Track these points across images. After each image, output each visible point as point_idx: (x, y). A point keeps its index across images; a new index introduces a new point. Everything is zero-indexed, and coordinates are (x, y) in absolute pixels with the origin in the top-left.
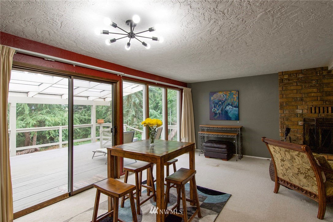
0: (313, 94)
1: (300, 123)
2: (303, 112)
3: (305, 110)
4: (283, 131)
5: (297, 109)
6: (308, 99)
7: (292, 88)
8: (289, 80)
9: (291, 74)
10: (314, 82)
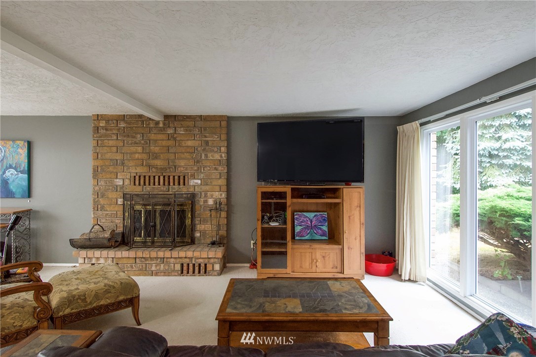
0: (137, 156)
1: (120, 201)
2: (123, 184)
3: (127, 180)
4: (96, 214)
5: (117, 178)
6: (131, 164)
7: (111, 143)
8: (106, 130)
9: (109, 121)
10: (139, 136)
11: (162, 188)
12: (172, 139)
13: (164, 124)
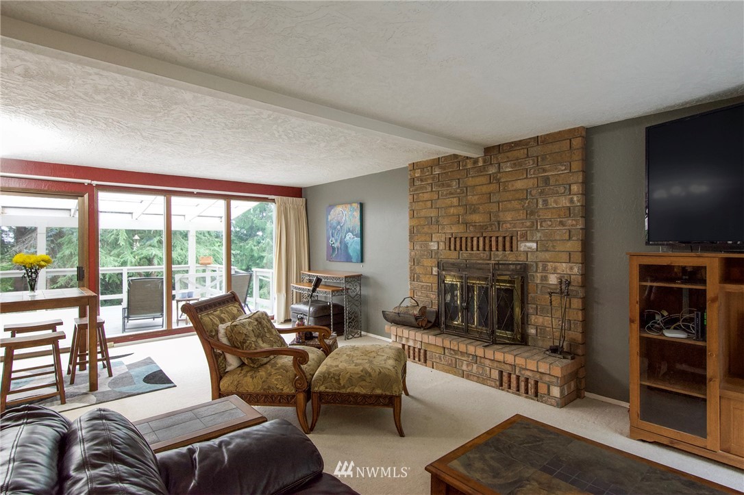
0: (452, 210)
1: (435, 271)
2: (438, 249)
3: (442, 243)
4: (413, 286)
5: (432, 241)
6: (445, 221)
7: (426, 196)
8: (422, 181)
9: (423, 169)
10: (455, 183)
11: (482, 255)
12: (495, 181)
13: (484, 161)
